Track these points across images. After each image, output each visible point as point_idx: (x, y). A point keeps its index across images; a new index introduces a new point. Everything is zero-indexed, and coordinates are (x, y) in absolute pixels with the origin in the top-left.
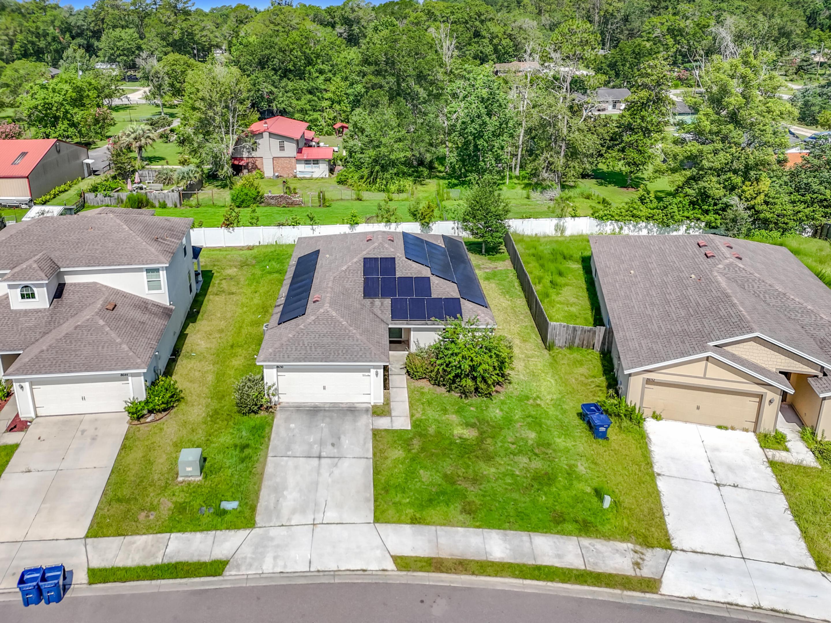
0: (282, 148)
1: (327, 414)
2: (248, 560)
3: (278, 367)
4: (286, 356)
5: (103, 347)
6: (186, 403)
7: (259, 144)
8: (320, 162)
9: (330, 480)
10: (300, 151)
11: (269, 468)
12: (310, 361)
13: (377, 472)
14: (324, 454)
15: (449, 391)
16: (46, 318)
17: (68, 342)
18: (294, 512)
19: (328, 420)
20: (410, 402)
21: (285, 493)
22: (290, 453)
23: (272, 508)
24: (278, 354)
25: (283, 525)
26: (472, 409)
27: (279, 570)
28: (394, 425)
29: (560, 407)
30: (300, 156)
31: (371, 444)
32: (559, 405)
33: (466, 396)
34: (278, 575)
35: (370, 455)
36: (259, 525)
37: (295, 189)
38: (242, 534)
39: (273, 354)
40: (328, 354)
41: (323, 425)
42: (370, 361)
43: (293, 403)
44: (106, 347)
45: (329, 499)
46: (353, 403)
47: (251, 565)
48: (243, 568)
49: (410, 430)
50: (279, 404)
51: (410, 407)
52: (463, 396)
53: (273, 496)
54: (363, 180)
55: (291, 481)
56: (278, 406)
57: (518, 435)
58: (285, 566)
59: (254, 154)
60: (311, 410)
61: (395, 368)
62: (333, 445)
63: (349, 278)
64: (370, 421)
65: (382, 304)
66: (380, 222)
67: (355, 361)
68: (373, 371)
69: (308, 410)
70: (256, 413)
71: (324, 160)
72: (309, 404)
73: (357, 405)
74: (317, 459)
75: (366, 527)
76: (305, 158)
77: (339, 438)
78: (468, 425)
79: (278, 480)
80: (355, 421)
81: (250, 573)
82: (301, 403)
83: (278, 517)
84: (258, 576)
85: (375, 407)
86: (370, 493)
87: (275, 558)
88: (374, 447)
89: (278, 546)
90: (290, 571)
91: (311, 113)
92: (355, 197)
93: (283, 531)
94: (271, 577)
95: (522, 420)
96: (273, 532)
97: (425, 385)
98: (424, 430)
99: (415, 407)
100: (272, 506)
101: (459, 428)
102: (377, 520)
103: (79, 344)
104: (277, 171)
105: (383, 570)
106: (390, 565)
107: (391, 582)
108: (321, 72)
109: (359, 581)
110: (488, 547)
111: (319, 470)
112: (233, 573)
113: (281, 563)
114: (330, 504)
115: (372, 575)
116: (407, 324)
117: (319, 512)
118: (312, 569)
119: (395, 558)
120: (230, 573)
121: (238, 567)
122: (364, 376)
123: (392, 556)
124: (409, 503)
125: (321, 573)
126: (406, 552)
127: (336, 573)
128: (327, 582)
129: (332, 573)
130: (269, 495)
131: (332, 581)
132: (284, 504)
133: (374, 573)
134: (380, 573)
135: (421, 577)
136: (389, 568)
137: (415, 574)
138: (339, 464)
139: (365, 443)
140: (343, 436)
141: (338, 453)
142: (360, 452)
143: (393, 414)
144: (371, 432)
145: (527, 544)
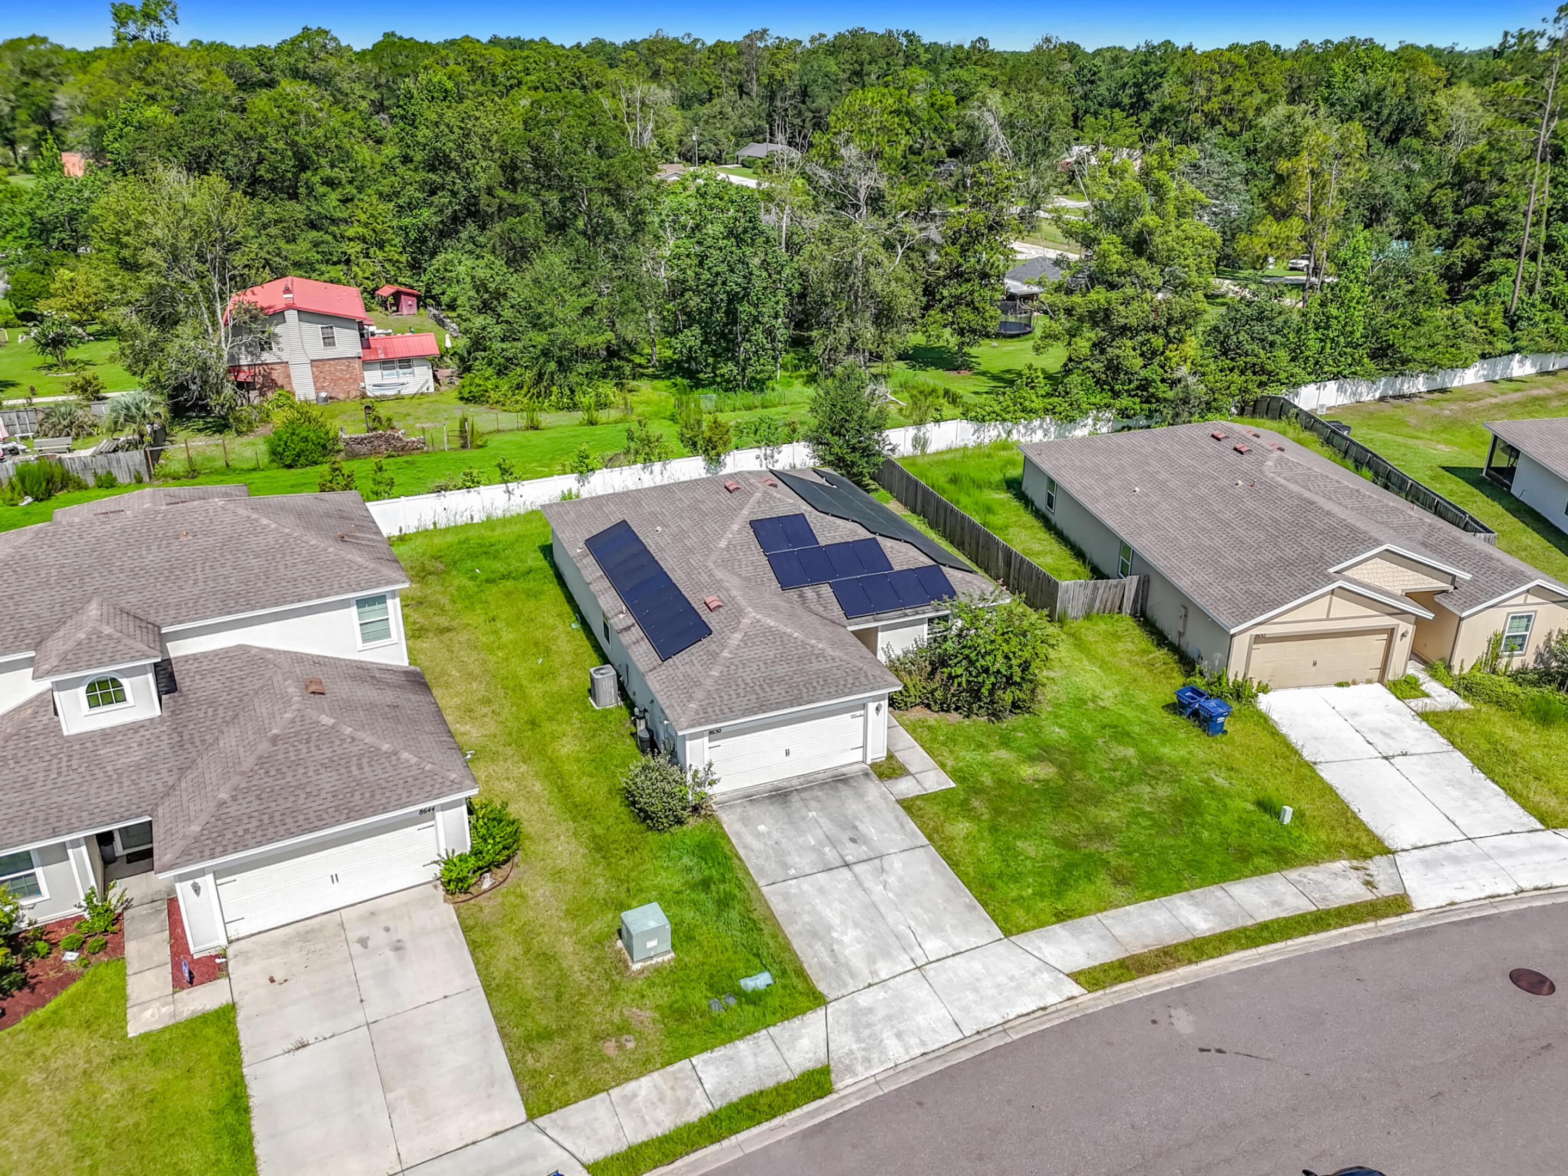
0: (329, 341)
1: (804, 795)
2: (859, 1055)
3: (711, 732)
4: (726, 711)
5: (360, 768)
7: (277, 335)
8: (413, 362)
9: (891, 895)
11: (778, 905)
12: (772, 710)
13: (952, 862)
14: (849, 859)
15: (966, 717)
16: (165, 737)
17: (273, 773)
18: (871, 959)
19: (813, 804)
20: (923, 747)
21: (835, 935)
22: (792, 872)
23: (832, 964)
24: (709, 710)
25: (870, 985)
26: (1019, 735)
28: (926, 786)
29: (1133, 704)
30: (367, 354)
31: (913, 824)
32: (1131, 702)
33: (999, 718)
34: (922, 1059)
35: (924, 841)
36: (832, 997)
37: (389, 420)
38: (815, 1018)
39: (701, 712)
40: (796, 692)
41: (813, 814)
43: (734, 792)
44: (365, 765)
45: (912, 923)
46: (836, 769)
47: (867, 1060)
48: (859, 1068)
49: (958, 788)
50: (711, 799)
51: (928, 753)
52: (993, 719)
53: (819, 947)
54: (523, 392)
55: (831, 915)
56: (711, 802)
57: (1112, 756)
59: (264, 357)
60: (773, 796)
62: (853, 840)
63: (740, 560)
64: (884, 789)
65: (818, 595)
66: (634, 463)
67: (847, 695)
68: (872, 706)
69: (769, 797)
70: (681, 823)
73: (845, 770)
74: (845, 869)
75: (1000, 948)
76: (380, 357)
77: (855, 828)
78: (1031, 759)
79: (807, 918)
80: (859, 795)
81: (876, 1071)
83: (853, 975)
84: (891, 1072)
85: (876, 765)
86: (968, 897)
87: (899, 1035)
88: (921, 827)
89: (889, 1018)
90: (935, 1047)
91: (323, 267)
92: (524, 423)
93: (878, 994)
94: (913, 1067)
95: (1100, 734)
96: (864, 1000)
97: (924, 715)
98: (977, 782)
99: (937, 752)
100: (828, 961)
101: (1024, 767)
102: (1007, 933)
103: (301, 771)
104: (323, 388)
105: (1069, 999)
106: (1074, 989)
107: (1091, 1011)
108: (330, 183)
109: (1047, 1026)
110: (1183, 921)
111: (861, 884)
112: (849, 1081)
113: (913, 1041)
114: (919, 931)
115: (1058, 1011)
116: (875, 621)
117: (912, 948)
118: (967, 1034)
119: (1075, 977)
120: (844, 1084)
121: (849, 1070)
122: (853, 717)
123: (1068, 975)
124: (1034, 894)
125: (985, 1035)
126: (1083, 962)
127: (1006, 1026)
128: (1002, 1043)
129: (1000, 1028)
130: (810, 946)
131: (1009, 1040)
132: (847, 952)
133: (1059, 1007)
134: (1067, 1004)
135: (1126, 989)
136: (1076, 993)
137: (1115, 989)
138: (886, 867)
139: (902, 825)
140: (858, 823)
141: (871, 850)
142: (904, 839)
143: (912, 771)
144: (898, 806)
145: (1229, 901)
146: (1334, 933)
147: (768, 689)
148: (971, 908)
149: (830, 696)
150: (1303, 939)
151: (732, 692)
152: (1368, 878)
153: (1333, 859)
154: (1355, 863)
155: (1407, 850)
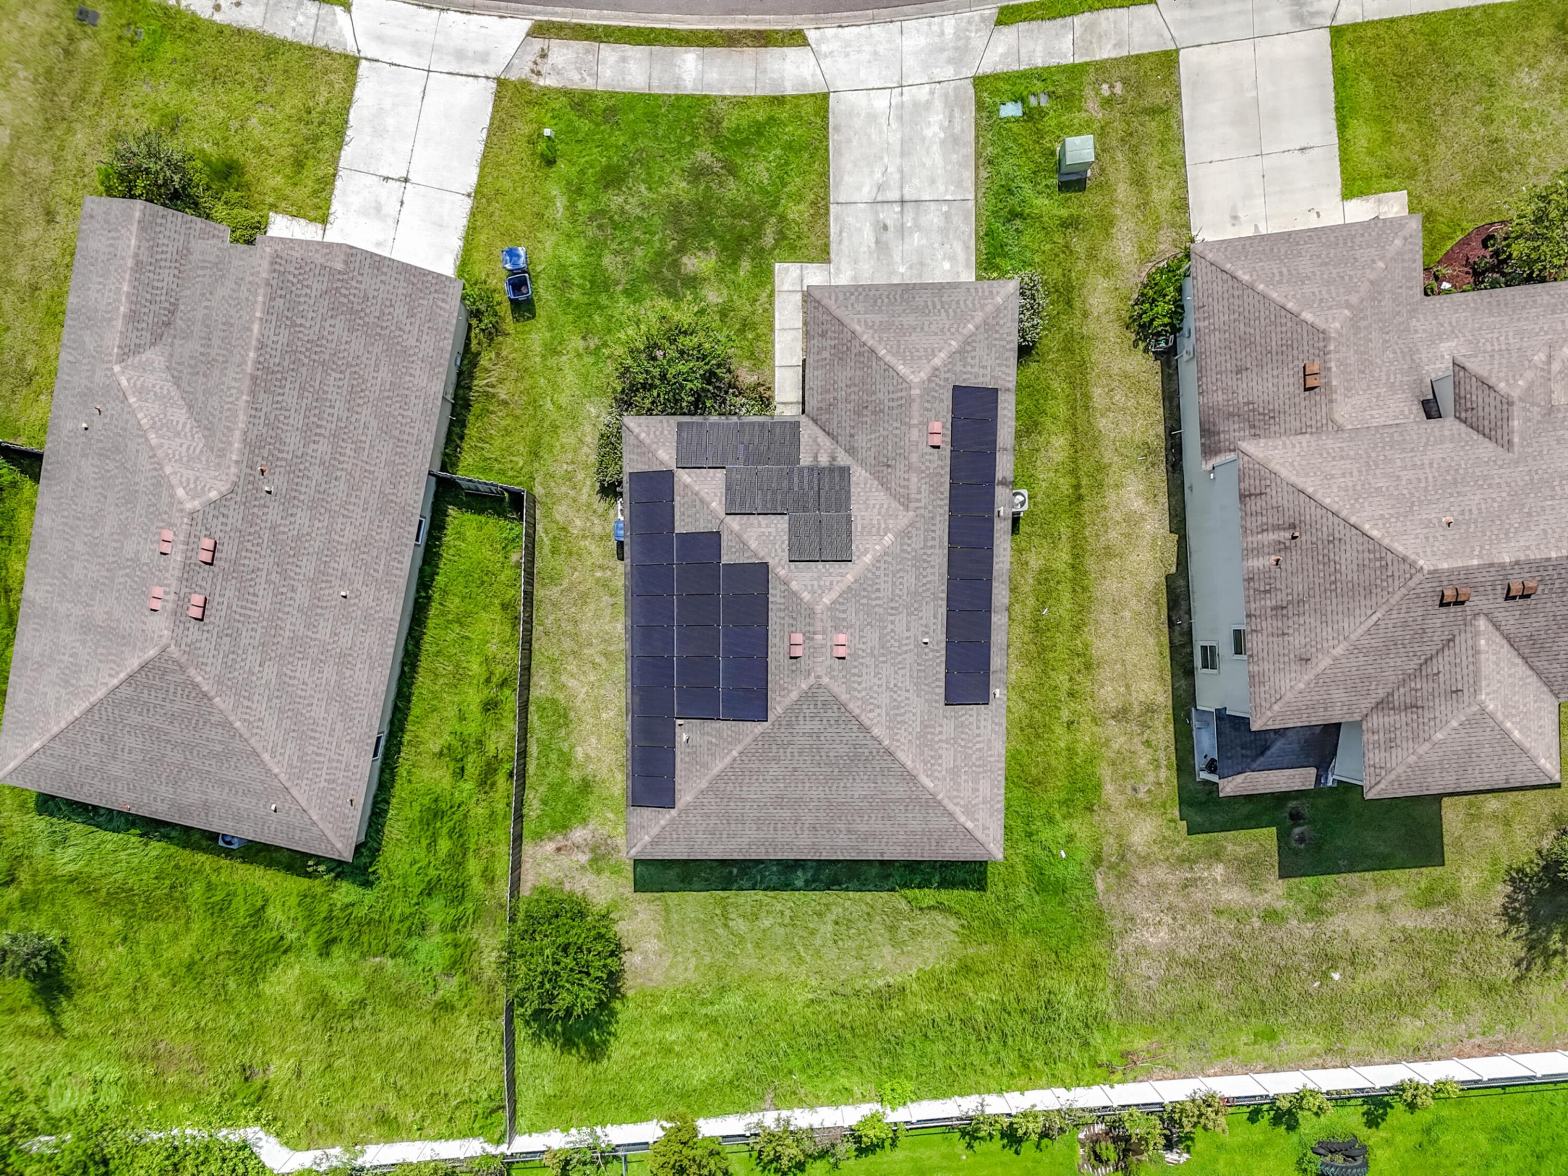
2: (973, 28)
9: (886, 160)
14: (898, 208)
18: (928, 105)
20: (772, 328)
21: (942, 135)
22: (945, 208)
23: (957, 110)
25: (940, 82)
27: (936, 19)
28: (798, 269)
31: (832, 231)
34: (935, 14)
35: (833, 209)
36: (968, 81)
38: (987, 68)
41: (902, 269)
45: (885, 128)
47: (969, 23)
48: (977, 19)
49: (776, 261)
51: (774, 317)
53: (957, 129)
55: (938, 154)
58: (929, 25)
62: (885, 227)
74: (906, 197)
75: (840, 85)
77: (877, 242)
79: (954, 157)
81: (967, 14)
83: (946, 95)
84: (957, 11)
87: (942, 33)
88: (827, 225)
89: (942, 50)
90: (923, 19)
93: (939, 74)
94: (943, 11)
96: (949, 72)
98: (756, 265)
99: (766, 317)
100: (957, 113)
101: (707, 273)
105: (818, 28)
106: (812, 35)
107: (810, 15)
109: (845, 13)
110: (700, 67)
111: (902, 178)
112: (987, 12)
113: (935, 28)
114: (883, 120)
115: (831, 22)
117: (897, 106)
118: (898, 22)
119: (805, 43)
120: (991, 11)
121: (983, 19)
123: (809, 45)
124: (787, 125)
125: (887, 19)
126: (792, 53)
127: (870, 21)
128: (879, 10)
129: (875, 20)
130: (963, 130)
132: (941, 117)
133: (829, 25)
134: (823, 25)
135: (777, 24)
136: (813, 31)
137: (784, 26)
138: (875, 190)
139: (841, 232)
140: (873, 246)
141: (877, 212)
142: (848, 215)
143: (799, 297)
144: (832, 256)
145: (654, 75)
146: (605, 23)
148: (837, 129)
150: (631, 24)
152: (539, 60)
153: (547, 88)
154: (534, 79)
155: (487, 78)
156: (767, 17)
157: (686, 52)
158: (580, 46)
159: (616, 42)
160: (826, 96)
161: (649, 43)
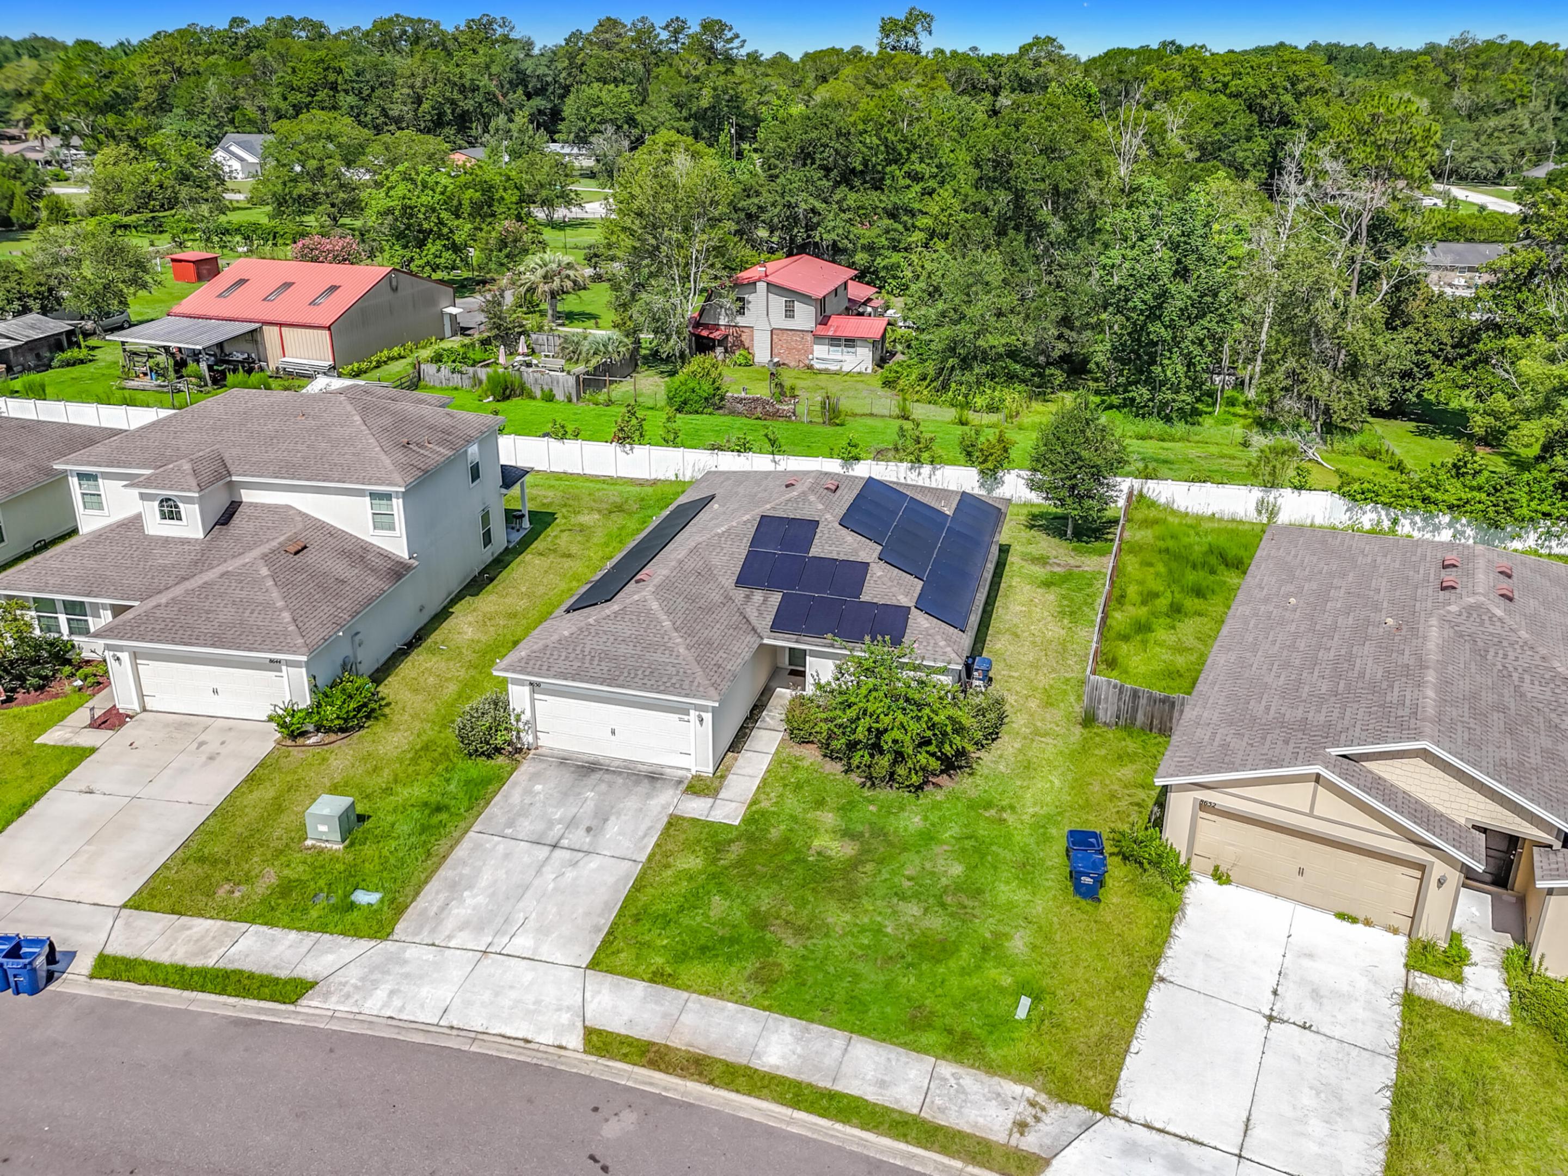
0: (790, 313)
1: (607, 777)
2: (347, 989)
3: (531, 684)
4: (545, 667)
6: (387, 724)
7: (749, 302)
8: (859, 343)
9: (551, 886)
10: (824, 320)
11: (461, 851)
13: (639, 886)
14: (564, 842)
15: (846, 772)
16: (193, 554)
18: (464, 926)
20: (764, 780)
22: (508, 831)
23: (432, 914)
24: (533, 662)
25: (433, 945)
26: (871, 808)
27: (389, 1014)
28: (714, 814)
29: (1042, 830)
30: (821, 330)
31: (655, 839)
32: (1043, 826)
33: (872, 785)
34: (384, 1021)
35: (643, 857)
36: (395, 937)
37: (792, 389)
38: (362, 945)
39: (523, 660)
41: (590, 794)
42: (687, 696)
43: (559, 750)
45: (533, 915)
46: (662, 766)
47: (347, 996)
48: (334, 999)
49: (736, 827)
50: (536, 748)
51: (759, 787)
52: (868, 784)
53: (442, 897)
54: (926, 383)
55: (486, 878)
56: (533, 752)
57: (928, 865)
58: (402, 1009)
59: (741, 321)
60: (583, 767)
61: (773, 718)
62: (589, 830)
63: (722, 549)
64: (676, 801)
65: (765, 600)
66: (901, 461)
68: (694, 714)
69: (578, 766)
70: (489, 757)
71: (864, 340)
72: (585, 758)
73: (668, 771)
74: (549, 849)
75: (567, 973)
76: (830, 333)
77: (606, 820)
78: (847, 834)
79: (466, 871)
80: (649, 796)
81: (342, 1008)
82: (574, 752)
83: (433, 931)
84: (351, 1016)
85: (698, 778)
86: (607, 920)
87: (392, 993)
88: (657, 845)
89: (407, 975)
90: (405, 1018)
92: (896, 411)
93: (428, 954)
94: (371, 1022)
95: (953, 841)
96: (412, 952)
97: (811, 755)
98: (762, 830)
99: (768, 790)
100: (433, 910)
101: (827, 837)
102: (592, 966)
104: (778, 354)
105: (560, 1047)
106: (575, 1041)
107: (563, 1068)
108: (916, 177)
109: (510, 1057)
110: (762, 1043)
111: (542, 866)
112: (314, 1003)
113: (397, 1002)
114: (531, 924)
115: (538, 1051)
116: (797, 642)
117: (504, 934)
118: (442, 1023)
119: (590, 1033)
120: (310, 1004)
121: (327, 995)
122: (680, 720)
123: (585, 1027)
124: (665, 947)
125: (455, 1032)
126: (616, 1026)
127: (480, 1036)
128: (456, 1047)
129: (473, 1035)
130: (437, 893)
131: (466, 1048)
132: (455, 911)
133: (542, 1048)
134: (551, 1050)
135: (619, 1070)
136: (570, 1046)
137: (611, 1063)
138: (581, 863)
139: (645, 836)
140: (613, 818)
141: (591, 844)
142: (628, 848)
143: (721, 795)
144: (665, 820)
145: (837, 1053)
146: (902, 1146)
147: (596, 662)
148: (597, 929)
149: (644, 687)
150: (857, 1132)
151: (564, 654)
152: (1030, 1120)
153: (1019, 1081)
154: (1042, 1099)
155: (1127, 1120)
156: (630, 1084)
157: (778, 1067)
158: (953, 1119)
159: (887, 1110)
160: (594, 964)
161: (832, 1096)
